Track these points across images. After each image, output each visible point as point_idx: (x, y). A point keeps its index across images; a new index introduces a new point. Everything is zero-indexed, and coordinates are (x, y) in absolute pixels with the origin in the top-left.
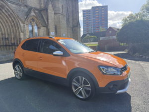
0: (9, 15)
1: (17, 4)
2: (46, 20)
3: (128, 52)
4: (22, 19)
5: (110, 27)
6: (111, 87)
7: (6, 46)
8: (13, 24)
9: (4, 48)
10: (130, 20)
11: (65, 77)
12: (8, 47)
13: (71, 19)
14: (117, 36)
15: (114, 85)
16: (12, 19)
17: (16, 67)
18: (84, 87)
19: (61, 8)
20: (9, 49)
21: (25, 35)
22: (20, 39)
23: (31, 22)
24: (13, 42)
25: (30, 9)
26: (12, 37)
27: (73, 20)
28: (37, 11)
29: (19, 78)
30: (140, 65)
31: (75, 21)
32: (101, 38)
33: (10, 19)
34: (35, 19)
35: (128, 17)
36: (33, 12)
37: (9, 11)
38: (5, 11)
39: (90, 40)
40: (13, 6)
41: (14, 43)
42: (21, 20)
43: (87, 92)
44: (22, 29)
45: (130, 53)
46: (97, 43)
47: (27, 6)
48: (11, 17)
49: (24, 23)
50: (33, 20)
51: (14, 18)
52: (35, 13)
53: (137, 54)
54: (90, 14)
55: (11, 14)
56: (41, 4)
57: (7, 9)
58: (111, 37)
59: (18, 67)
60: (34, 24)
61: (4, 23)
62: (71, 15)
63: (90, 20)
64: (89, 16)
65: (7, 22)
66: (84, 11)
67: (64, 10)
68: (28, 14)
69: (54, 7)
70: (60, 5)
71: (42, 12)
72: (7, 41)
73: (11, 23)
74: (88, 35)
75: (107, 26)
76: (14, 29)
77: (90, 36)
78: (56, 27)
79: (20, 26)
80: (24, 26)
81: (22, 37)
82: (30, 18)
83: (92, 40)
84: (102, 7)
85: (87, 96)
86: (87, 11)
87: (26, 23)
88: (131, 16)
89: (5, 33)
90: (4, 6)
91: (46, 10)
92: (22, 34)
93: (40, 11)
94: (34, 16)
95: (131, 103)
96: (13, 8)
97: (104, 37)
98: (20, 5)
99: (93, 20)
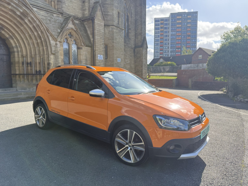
0: (34, 27)
1: (47, 11)
2: (91, 36)
3: (227, 93)
4: (53, 33)
5: (200, 48)
7: (28, 74)
8: (39, 41)
9: (24, 77)
10: (235, 36)
11: (106, 128)
12: (30, 77)
13: (132, 35)
14: (208, 65)
16: (38, 34)
17: (38, 109)
18: (133, 146)
19: (116, 16)
20: (32, 80)
21: (56, 58)
22: (49, 64)
23: (67, 39)
24: (38, 70)
25: (67, 18)
26: (38, 61)
27: (136, 35)
28: (77, 22)
29: (41, 126)
30: (239, 116)
31: (139, 37)
32: (184, 67)
33: (36, 34)
34: (74, 33)
35: (232, 33)
36: (71, 22)
37: (35, 22)
38: (29, 21)
39: (164, 69)
40: (41, 14)
41: (40, 71)
42: (51, 35)
43: (138, 153)
44: (53, 49)
45: (230, 94)
46: (176, 74)
47: (62, 14)
48: (36, 31)
49: (55, 40)
50: (71, 35)
51: (42, 32)
52: (74, 24)
53: (240, 97)
54: (166, 24)
55: (38, 25)
56: (85, 10)
57: (32, 18)
58: (201, 65)
59: (41, 109)
60: (71, 41)
61: (27, 39)
62: (132, 27)
63: (166, 36)
64: (166, 28)
65: (31, 38)
66: (156, 20)
67: (122, 19)
68: (62, 27)
69: (105, 15)
70: (115, 13)
71: (85, 23)
72: (29, 68)
73: (36, 39)
74: (161, 60)
75: (195, 47)
76: (41, 49)
77: (165, 63)
78: (106, 47)
79: (50, 44)
80: (56, 44)
81: (52, 61)
82: (66, 33)
83: (167, 70)
84: (189, 13)
85: (138, 160)
86: (162, 19)
87: (59, 39)
88: (237, 30)
89: (27, 55)
90: (28, 14)
91: (92, 19)
92: (52, 57)
93: (83, 20)
94: (72, 29)
95: (203, 175)
96: (40, 17)
97: (189, 65)
98: (52, 13)
99: (172, 35)
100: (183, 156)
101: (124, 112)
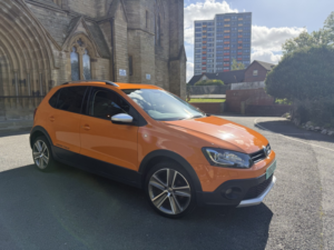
0: (28, 30)
1: (46, 8)
2: (109, 44)
3: (292, 119)
4: (56, 39)
5: (255, 62)
6: (228, 192)
7: (21, 97)
8: (36, 50)
9: (15, 101)
10: (300, 46)
12: (24, 101)
13: (165, 42)
14: (267, 83)
15: (234, 189)
16: (35, 40)
17: (38, 144)
19: (143, 16)
20: (27, 104)
21: (61, 74)
22: (51, 82)
23: (75, 47)
24: (35, 90)
25: (75, 19)
26: (35, 78)
27: (170, 43)
28: (89, 24)
29: (42, 167)
30: (310, 148)
31: (175, 46)
32: (234, 86)
33: (31, 40)
34: (85, 39)
35: (297, 40)
36: (81, 24)
37: (29, 22)
38: (21, 21)
39: (208, 90)
40: (39, 12)
41: (38, 92)
42: (54, 42)
43: (181, 200)
44: (57, 61)
45: (295, 121)
46: (224, 96)
47: (68, 12)
48: (32, 36)
49: (59, 48)
50: (81, 42)
51: (40, 38)
52: (85, 26)
53: (309, 125)
54: (210, 29)
55: (34, 28)
56: (100, 7)
57: (25, 18)
58: (256, 83)
59: (41, 144)
60: (82, 50)
61: (18, 47)
62: (165, 32)
63: (210, 45)
64: (209, 35)
65: (24, 46)
66: (197, 24)
67: (152, 21)
68: (69, 30)
69: (127, 15)
70: (142, 12)
71: (101, 26)
72: (23, 88)
73: (32, 48)
74: (204, 78)
75: (249, 59)
76: (39, 61)
77: (209, 81)
78: (130, 59)
79: (52, 54)
80: (61, 55)
81: (55, 78)
82: (74, 39)
83: (213, 90)
84: (240, 15)
85: (182, 210)
86: (205, 23)
87: (64, 48)
88: (303, 37)
89: (19, 70)
90: (19, 11)
91: (110, 20)
92: (55, 72)
93: (97, 22)
94: (83, 33)
95: (270, 227)
96: (37, 16)
97: (241, 84)
98: (54, 10)
99: (218, 44)
100: (244, 203)
101: (161, 144)
